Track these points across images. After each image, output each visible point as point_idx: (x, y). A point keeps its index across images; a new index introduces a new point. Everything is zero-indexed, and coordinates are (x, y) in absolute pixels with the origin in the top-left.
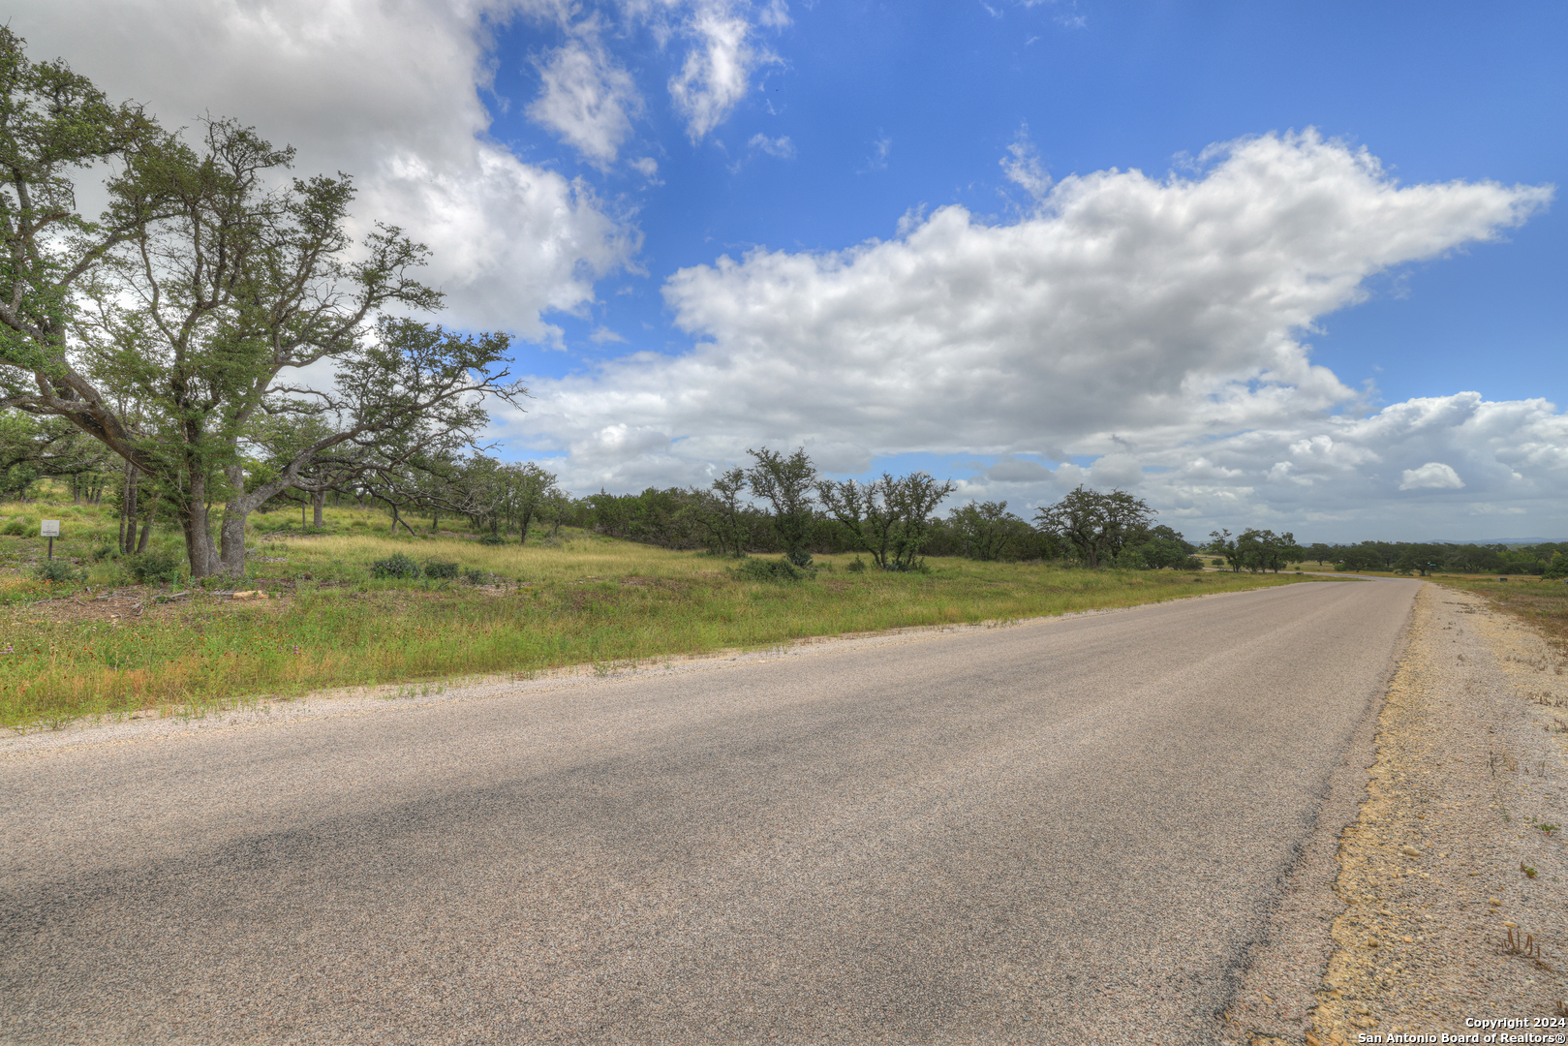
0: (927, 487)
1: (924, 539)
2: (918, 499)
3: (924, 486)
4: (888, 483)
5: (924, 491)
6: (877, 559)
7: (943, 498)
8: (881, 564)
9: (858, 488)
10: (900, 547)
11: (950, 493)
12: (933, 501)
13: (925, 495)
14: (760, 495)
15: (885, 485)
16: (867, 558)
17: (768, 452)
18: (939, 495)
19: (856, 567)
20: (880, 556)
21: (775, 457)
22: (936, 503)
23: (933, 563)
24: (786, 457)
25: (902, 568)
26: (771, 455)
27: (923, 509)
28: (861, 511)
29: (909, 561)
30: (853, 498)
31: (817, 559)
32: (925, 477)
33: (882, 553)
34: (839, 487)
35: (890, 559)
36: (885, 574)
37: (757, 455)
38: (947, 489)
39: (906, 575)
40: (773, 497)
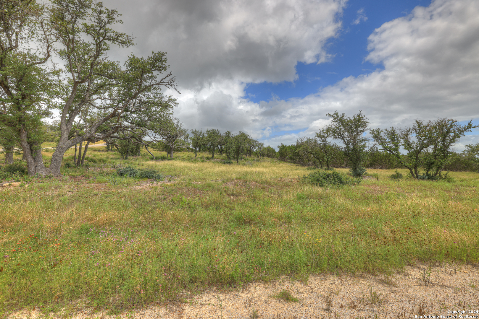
0: (451, 126)
1: (449, 161)
2: (444, 136)
3: (448, 126)
4: (419, 126)
5: (449, 129)
6: (412, 172)
7: (465, 133)
8: (416, 176)
9: (398, 132)
10: (429, 166)
11: (472, 129)
12: (456, 136)
13: (448, 132)
14: (336, 138)
15: (416, 127)
16: (404, 172)
17: (337, 113)
18: (461, 132)
19: (396, 177)
20: (413, 170)
21: (343, 117)
22: (459, 137)
23: (456, 175)
24: (350, 116)
25: (431, 178)
26: (340, 115)
27: (448, 141)
28: (400, 144)
29: (436, 174)
30: (394, 137)
31: (370, 171)
32: (449, 121)
33: (415, 168)
34: (386, 132)
35: (422, 172)
36: (417, 182)
37: (332, 116)
38: (469, 127)
39: (434, 183)
40: (343, 138)
